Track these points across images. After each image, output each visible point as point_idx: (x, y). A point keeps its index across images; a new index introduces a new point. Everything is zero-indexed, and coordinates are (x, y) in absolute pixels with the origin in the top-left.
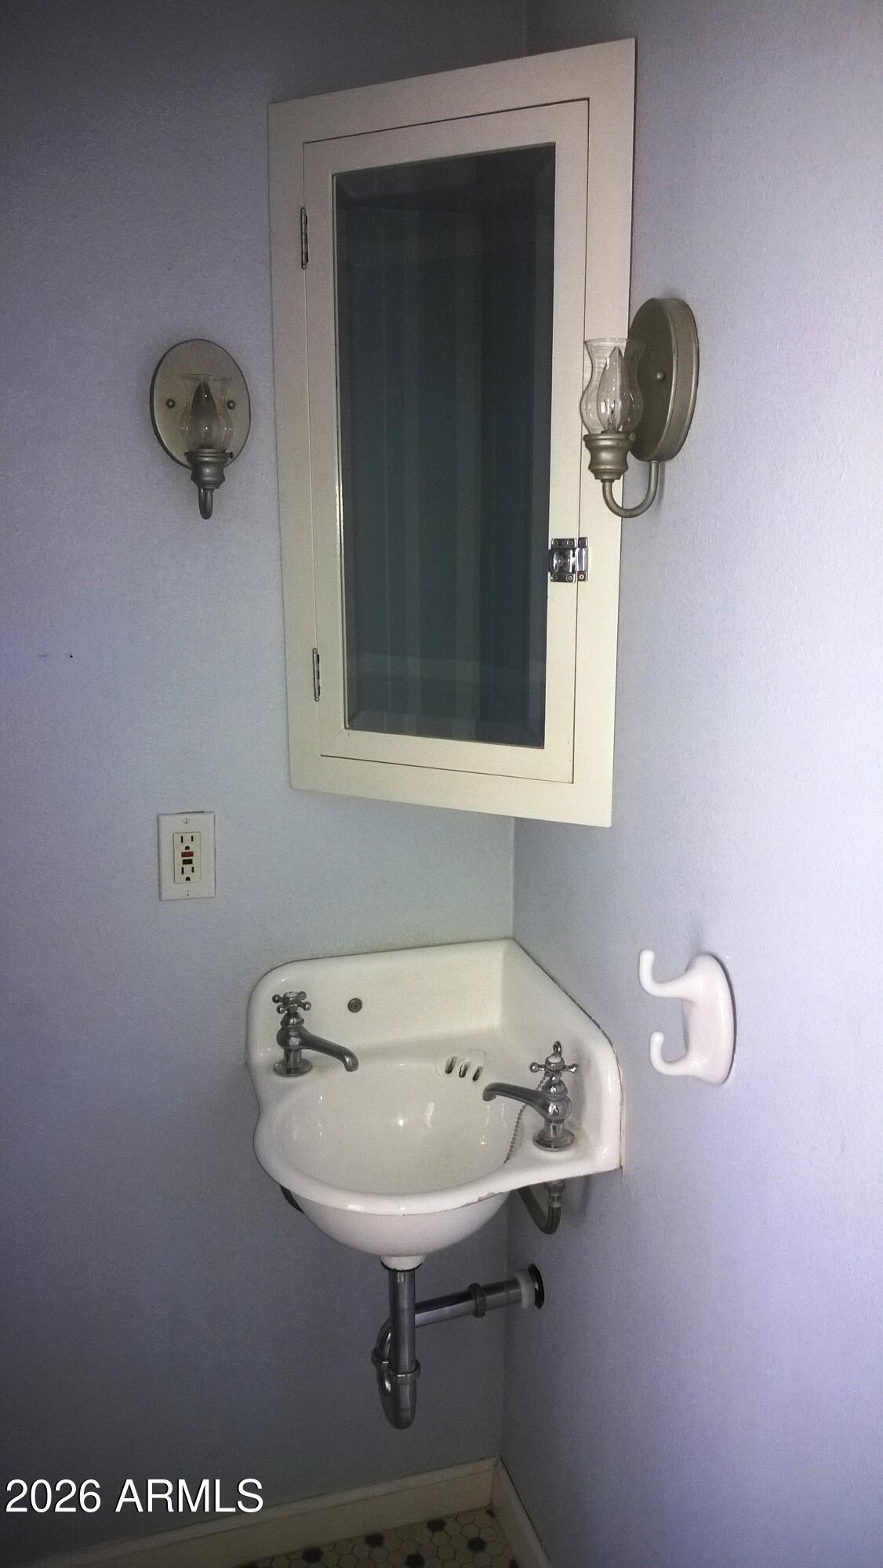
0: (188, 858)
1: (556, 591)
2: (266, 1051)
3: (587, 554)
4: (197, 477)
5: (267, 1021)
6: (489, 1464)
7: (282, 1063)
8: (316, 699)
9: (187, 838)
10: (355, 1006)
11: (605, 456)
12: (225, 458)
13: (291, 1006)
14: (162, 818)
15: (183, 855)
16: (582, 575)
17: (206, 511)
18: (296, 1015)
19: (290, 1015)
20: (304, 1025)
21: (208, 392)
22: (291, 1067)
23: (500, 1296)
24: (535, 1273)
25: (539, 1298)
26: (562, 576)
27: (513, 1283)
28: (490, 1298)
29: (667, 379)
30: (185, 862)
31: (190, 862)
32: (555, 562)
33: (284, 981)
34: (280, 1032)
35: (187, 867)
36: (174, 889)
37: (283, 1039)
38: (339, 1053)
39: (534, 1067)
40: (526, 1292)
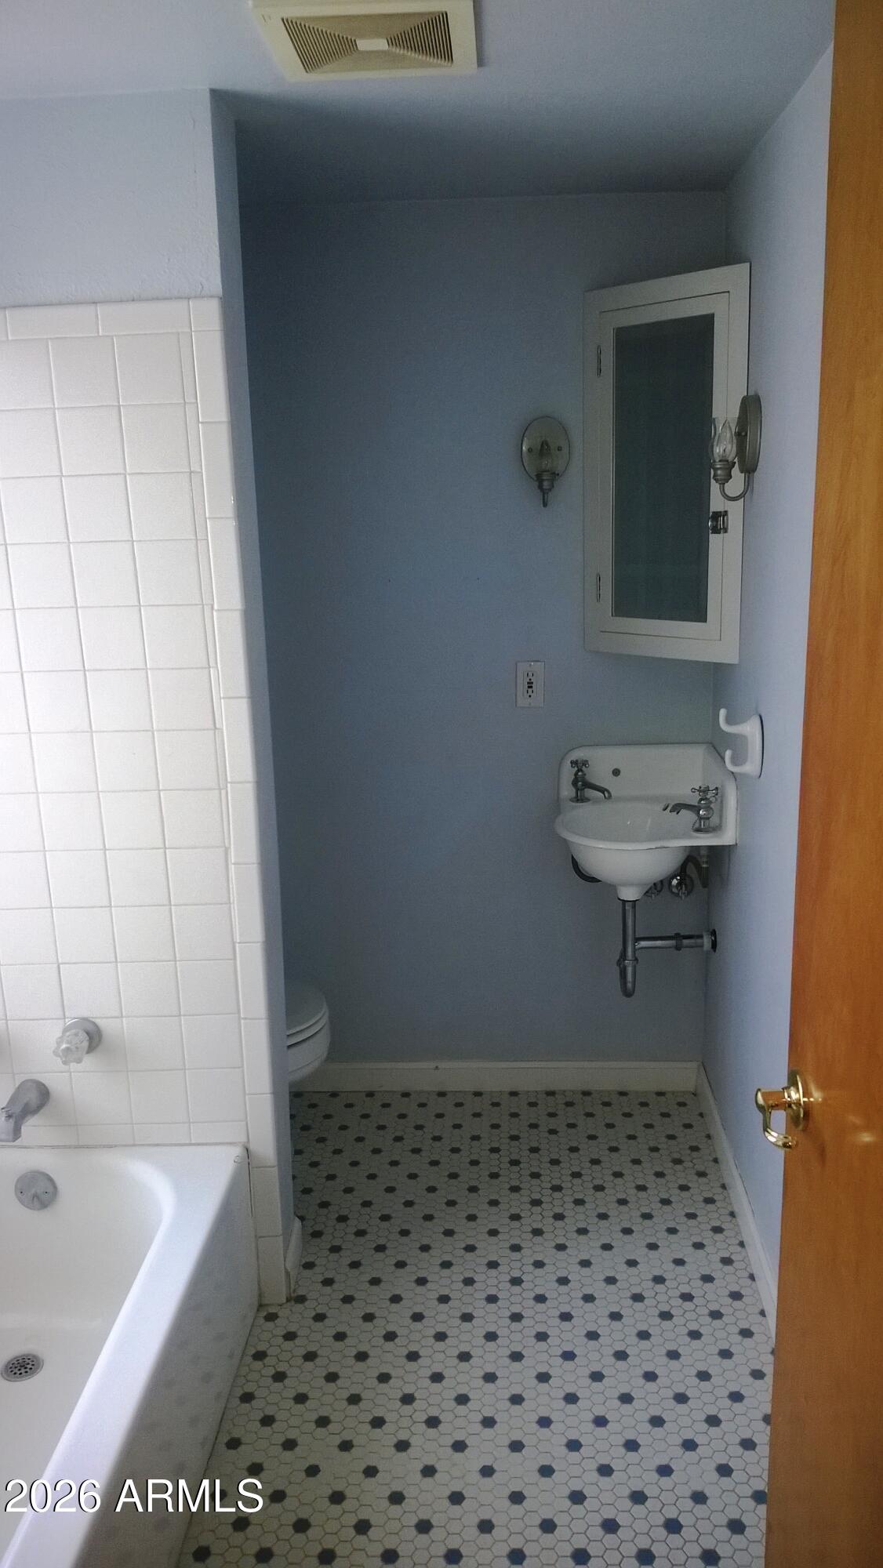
0: (530, 685)
1: (714, 540)
2: (567, 791)
3: (727, 520)
4: (540, 487)
5: (568, 773)
6: (694, 1065)
7: (575, 798)
8: (598, 601)
9: (530, 674)
10: (616, 772)
11: (719, 472)
12: (555, 475)
13: (580, 765)
14: (518, 664)
15: (528, 683)
16: (726, 531)
17: (545, 505)
18: (582, 771)
19: (580, 770)
20: (586, 777)
21: (547, 445)
22: (579, 799)
23: (692, 941)
24: (714, 933)
25: (714, 945)
26: (716, 530)
27: (701, 937)
28: (686, 942)
29: (746, 435)
30: (529, 687)
31: (531, 687)
32: (710, 524)
33: (578, 754)
34: (573, 781)
35: (530, 690)
36: (523, 701)
37: (575, 783)
38: (602, 790)
39: (693, 790)
40: (707, 942)
